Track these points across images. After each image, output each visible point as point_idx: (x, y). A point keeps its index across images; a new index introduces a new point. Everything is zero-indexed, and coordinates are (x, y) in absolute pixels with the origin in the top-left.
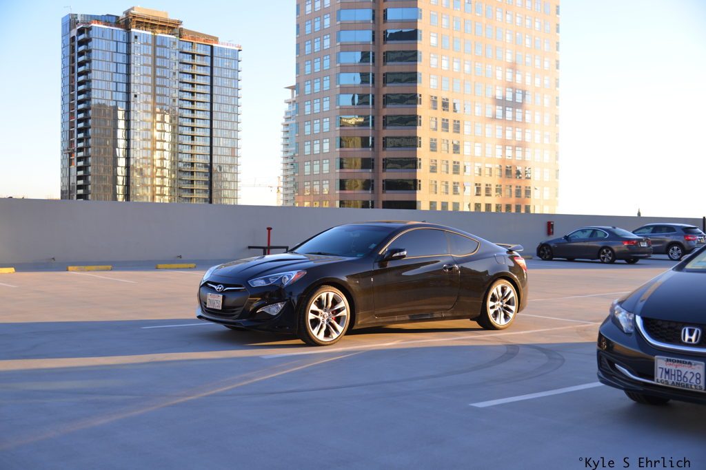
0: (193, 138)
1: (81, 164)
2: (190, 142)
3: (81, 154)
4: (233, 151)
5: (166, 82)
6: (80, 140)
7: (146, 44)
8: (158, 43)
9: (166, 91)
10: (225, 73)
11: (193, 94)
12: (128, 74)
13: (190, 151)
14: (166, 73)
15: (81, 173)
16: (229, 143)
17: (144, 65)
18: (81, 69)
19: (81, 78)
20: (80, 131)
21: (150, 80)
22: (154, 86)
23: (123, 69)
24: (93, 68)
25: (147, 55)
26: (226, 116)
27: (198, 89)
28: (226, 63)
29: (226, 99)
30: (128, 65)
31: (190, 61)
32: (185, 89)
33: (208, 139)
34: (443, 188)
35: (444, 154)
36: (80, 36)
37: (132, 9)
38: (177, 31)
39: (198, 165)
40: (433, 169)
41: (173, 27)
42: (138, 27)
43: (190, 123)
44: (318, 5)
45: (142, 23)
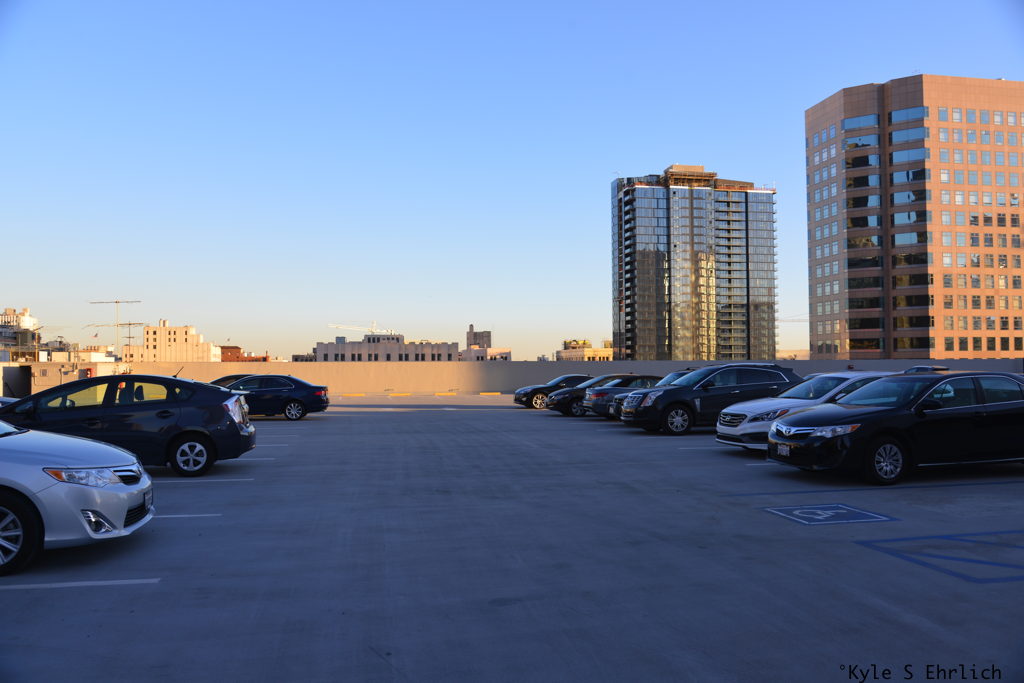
0: (730, 281)
1: (628, 310)
2: (727, 285)
3: (628, 301)
4: (771, 290)
5: (703, 231)
6: (627, 289)
7: (685, 198)
8: (695, 196)
9: (703, 239)
10: (760, 216)
11: (728, 239)
12: (668, 227)
13: (727, 293)
14: (703, 222)
15: (629, 318)
16: (765, 283)
17: (683, 217)
18: (628, 226)
19: (628, 234)
20: (627, 281)
21: (688, 231)
22: (692, 235)
23: (663, 222)
24: (637, 224)
25: (686, 208)
26: (762, 258)
27: (734, 234)
28: (761, 207)
29: (761, 242)
30: (668, 219)
31: (725, 208)
32: (721, 235)
33: (745, 281)
34: (961, 324)
35: (960, 288)
36: (626, 197)
37: (671, 167)
38: (712, 183)
39: (736, 306)
40: (948, 304)
41: (708, 180)
42: (676, 184)
43: (727, 267)
44: (825, 155)
45: (679, 180)
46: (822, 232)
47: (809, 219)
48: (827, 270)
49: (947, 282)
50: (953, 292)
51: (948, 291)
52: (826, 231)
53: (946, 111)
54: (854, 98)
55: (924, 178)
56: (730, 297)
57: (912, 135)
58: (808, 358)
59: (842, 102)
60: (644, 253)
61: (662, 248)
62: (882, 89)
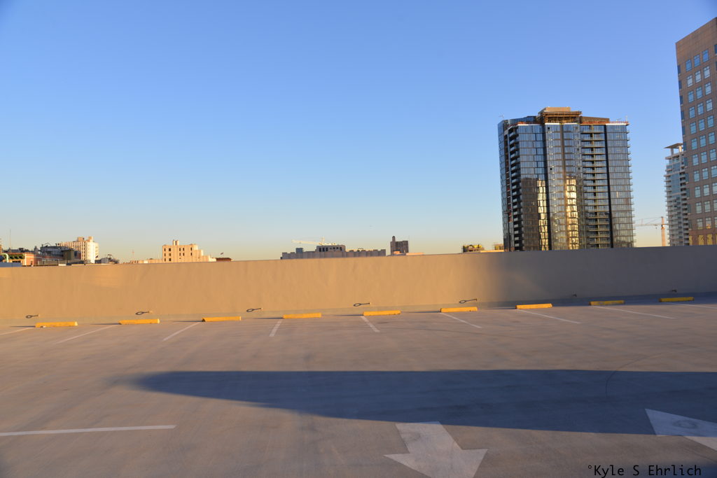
0: (595, 194)
1: (516, 219)
2: (593, 197)
3: (516, 213)
4: (628, 201)
5: (572, 156)
6: (514, 204)
7: (557, 132)
8: (565, 130)
9: (573, 163)
10: (617, 143)
11: (593, 162)
12: (545, 154)
13: (593, 204)
14: (572, 150)
15: (516, 226)
16: (623, 195)
17: (556, 147)
18: (513, 156)
19: (513, 162)
20: (514, 197)
21: (560, 157)
22: (564, 160)
23: (541, 151)
24: (521, 154)
25: (558, 140)
26: (620, 175)
27: (596, 158)
28: (617, 136)
29: (619, 163)
30: (545, 148)
31: (589, 138)
32: (586, 159)
33: (607, 194)
36: (510, 136)
37: (545, 109)
38: (578, 119)
39: (601, 213)
41: (575, 117)
42: (549, 121)
43: (592, 184)
44: (698, 77)
45: (553, 118)
47: (684, 133)
52: (703, 141)
56: (595, 206)
59: (715, 29)
61: (540, 171)
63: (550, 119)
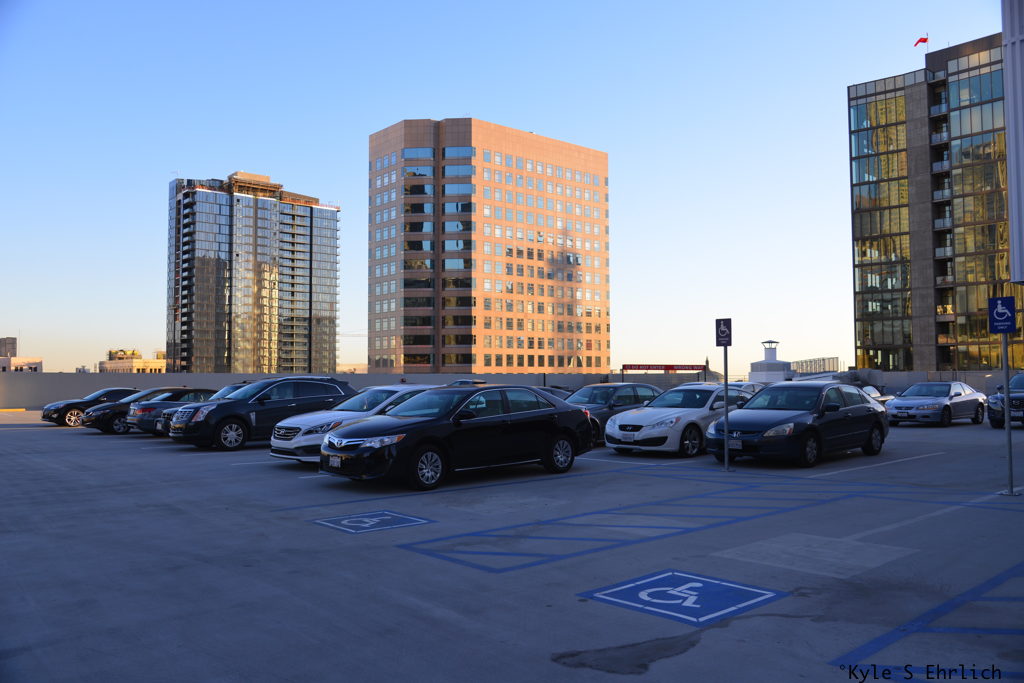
0: (293, 293)
1: (185, 319)
2: (290, 298)
3: (185, 310)
4: (333, 304)
5: (266, 242)
6: (184, 297)
7: (248, 206)
8: (260, 206)
9: (267, 251)
10: (324, 232)
11: (293, 252)
12: (231, 235)
13: (290, 306)
14: (267, 233)
15: (185, 328)
16: (327, 298)
17: (246, 226)
18: (186, 230)
19: (186, 239)
20: (184, 288)
21: (251, 240)
22: (256, 245)
23: (226, 230)
24: (197, 229)
25: (250, 217)
26: (325, 273)
27: (298, 248)
28: (325, 223)
29: (325, 257)
30: (231, 226)
31: (290, 221)
32: (285, 248)
33: (308, 295)
34: (498, 342)
35: (498, 312)
36: (185, 200)
37: (236, 174)
38: (278, 194)
39: (298, 319)
40: (488, 325)
41: (274, 191)
42: (240, 191)
43: (290, 280)
44: (386, 180)
45: (245, 187)
46: (382, 252)
47: (370, 239)
48: (385, 288)
49: (487, 305)
50: (490, 313)
51: (488, 313)
52: (386, 252)
53: (490, 154)
54: (414, 130)
55: (470, 211)
56: (292, 310)
57: (461, 171)
58: (366, 372)
59: (403, 133)
60: (203, 260)
61: (223, 256)
62: (437, 125)
63: (242, 189)
